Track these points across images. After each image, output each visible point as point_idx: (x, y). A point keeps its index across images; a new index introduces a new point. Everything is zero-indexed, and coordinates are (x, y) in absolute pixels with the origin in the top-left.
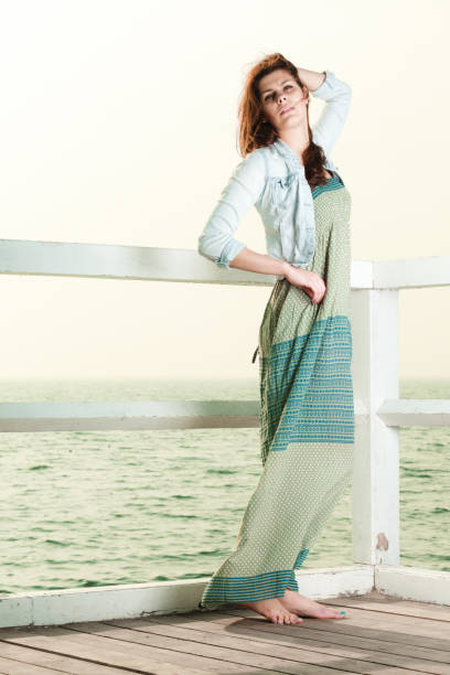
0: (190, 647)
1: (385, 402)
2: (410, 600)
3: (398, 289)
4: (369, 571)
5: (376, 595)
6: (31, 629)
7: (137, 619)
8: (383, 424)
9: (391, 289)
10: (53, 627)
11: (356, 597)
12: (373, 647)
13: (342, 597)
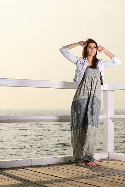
0: (66, 171)
1: (111, 116)
2: (116, 160)
3: (114, 90)
4: (107, 153)
5: (109, 159)
6: (31, 166)
7: (55, 164)
8: (110, 120)
9: (112, 90)
10: (36, 166)
11: (104, 159)
12: (108, 171)
13: (101, 159)
